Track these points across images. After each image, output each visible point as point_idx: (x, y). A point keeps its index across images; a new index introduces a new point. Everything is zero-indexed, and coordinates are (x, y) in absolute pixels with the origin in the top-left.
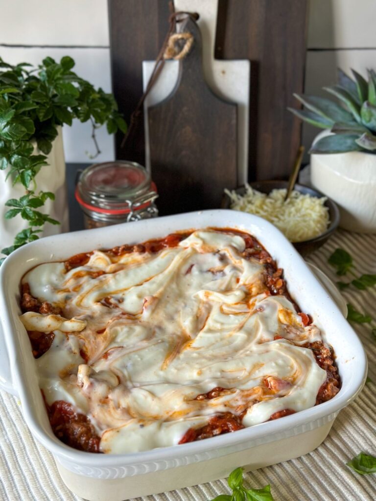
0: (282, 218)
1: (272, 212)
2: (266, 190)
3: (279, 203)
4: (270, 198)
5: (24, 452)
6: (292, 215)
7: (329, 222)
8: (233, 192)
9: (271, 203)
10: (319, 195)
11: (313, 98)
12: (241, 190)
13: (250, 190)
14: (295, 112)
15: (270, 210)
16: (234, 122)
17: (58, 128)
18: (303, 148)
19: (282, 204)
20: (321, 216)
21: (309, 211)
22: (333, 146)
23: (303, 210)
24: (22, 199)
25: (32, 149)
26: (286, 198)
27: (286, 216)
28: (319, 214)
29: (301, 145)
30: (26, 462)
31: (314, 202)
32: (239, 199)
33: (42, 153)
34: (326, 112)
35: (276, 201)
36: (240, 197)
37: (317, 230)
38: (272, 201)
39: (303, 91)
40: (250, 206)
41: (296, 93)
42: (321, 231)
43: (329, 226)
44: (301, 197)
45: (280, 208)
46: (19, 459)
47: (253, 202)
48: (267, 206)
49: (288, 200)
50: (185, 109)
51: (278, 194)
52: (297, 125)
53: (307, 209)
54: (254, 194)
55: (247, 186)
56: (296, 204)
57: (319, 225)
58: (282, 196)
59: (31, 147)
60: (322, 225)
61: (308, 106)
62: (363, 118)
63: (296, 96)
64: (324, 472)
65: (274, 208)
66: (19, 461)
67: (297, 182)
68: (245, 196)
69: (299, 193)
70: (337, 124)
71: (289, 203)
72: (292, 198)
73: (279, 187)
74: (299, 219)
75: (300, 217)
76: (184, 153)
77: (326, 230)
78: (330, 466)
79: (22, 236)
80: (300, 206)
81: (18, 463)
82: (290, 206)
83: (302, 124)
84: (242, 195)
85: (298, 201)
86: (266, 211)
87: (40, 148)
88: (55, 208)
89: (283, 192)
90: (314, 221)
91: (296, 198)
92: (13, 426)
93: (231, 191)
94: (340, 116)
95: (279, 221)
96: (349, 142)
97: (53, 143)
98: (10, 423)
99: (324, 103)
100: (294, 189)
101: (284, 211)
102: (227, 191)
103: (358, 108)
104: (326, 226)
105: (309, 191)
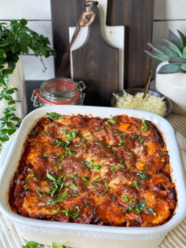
1: (137, 105)
2: (133, 93)
3: (140, 101)
4: (135, 98)
5: (11, 237)
6: (147, 106)
7: (166, 109)
8: (117, 94)
9: (136, 100)
10: (161, 95)
11: (157, 45)
12: (120, 93)
13: (125, 94)
14: (148, 53)
16: (116, 58)
18: (151, 71)
19: (142, 101)
20: (162, 106)
21: (156, 104)
22: (169, 70)
23: (153, 104)
27: (144, 107)
29: (150, 69)
30: (13, 243)
31: (158, 99)
32: (120, 98)
34: (164, 52)
35: (139, 99)
37: (161, 113)
40: (125, 102)
42: (163, 114)
43: (167, 111)
44: (152, 97)
45: (141, 103)
46: (9, 241)
47: (127, 100)
48: (135, 102)
49: (145, 98)
51: (140, 95)
52: (148, 60)
54: (127, 95)
55: (124, 91)
56: (149, 101)
58: (142, 96)
60: (163, 111)
61: (154, 49)
62: (184, 55)
63: (149, 44)
64: (174, 245)
65: (138, 103)
66: (9, 242)
67: (149, 89)
68: (123, 96)
69: (150, 95)
70: (171, 58)
71: (145, 100)
72: (147, 97)
73: (140, 92)
74: (151, 108)
75: (151, 107)
76: (91, 74)
77: (165, 114)
78: (176, 242)
80: (151, 102)
81: (8, 244)
82: (146, 102)
83: (151, 58)
84: (121, 96)
85: (150, 99)
86: (134, 105)
89: (142, 94)
90: (159, 109)
91: (149, 97)
92: (5, 223)
93: (115, 93)
94: (172, 55)
96: (177, 67)
98: (3, 221)
99: (163, 48)
100: (147, 92)
101: (143, 104)
104: (165, 111)
105: (156, 93)
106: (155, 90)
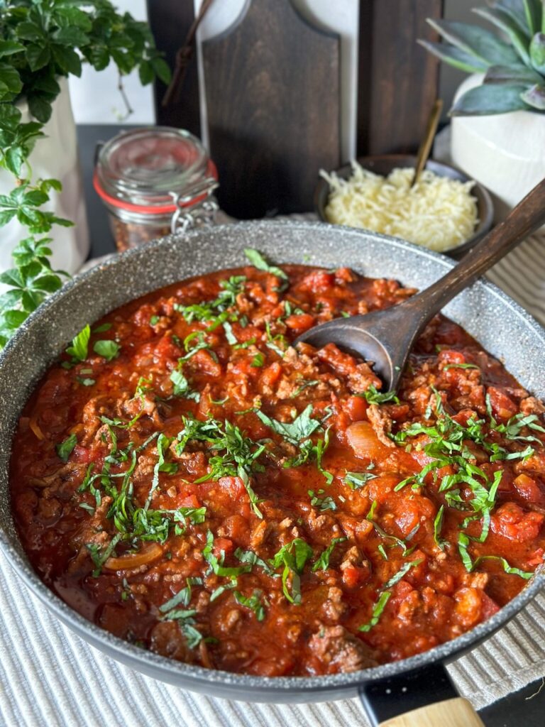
0: (406, 215)
1: (391, 206)
2: (383, 171)
3: (401, 192)
4: (389, 183)
6: (421, 210)
7: (477, 222)
8: (334, 174)
9: (390, 192)
10: (464, 178)
11: (457, 26)
12: (344, 171)
13: (358, 170)
14: (429, 47)
15: (388, 203)
16: (334, 64)
17: (61, 81)
18: (440, 103)
19: (407, 192)
20: (465, 212)
21: (447, 204)
22: (485, 103)
23: (438, 202)
24: (14, 193)
25: (19, 116)
26: (413, 183)
27: (412, 213)
28: (461, 209)
29: (437, 97)
31: (455, 189)
32: (342, 185)
33: (35, 120)
34: (476, 47)
35: (397, 187)
36: (343, 182)
37: (459, 234)
38: (392, 188)
39: (442, 15)
40: (357, 196)
41: (431, 17)
42: (465, 235)
43: (476, 227)
44: (436, 181)
45: (404, 198)
47: (363, 189)
48: (384, 196)
49: (416, 187)
50: (259, 43)
51: (401, 176)
52: (431, 67)
53: (444, 200)
54: (365, 176)
55: (355, 164)
56: (428, 192)
57: (461, 227)
58: (407, 179)
59: (16, 113)
60: (466, 225)
61: (448, 38)
62: (533, 58)
63: (430, 21)
65: (395, 199)
67: (431, 156)
68: (351, 179)
69: (432, 175)
70: (493, 70)
71: (417, 192)
72: (421, 183)
73: (402, 165)
74: (431, 217)
75: (432, 214)
76: (259, 113)
77: (471, 235)
80: (433, 196)
82: (419, 195)
83: (440, 64)
84: (347, 179)
85: (431, 187)
86: (382, 205)
87: (32, 112)
88: (63, 202)
89: (409, 172)
90: (454, 220)
91: (429, 182)
93: (329, 173)
94: (499, 55)
95: (401, 221)
96: (511, 95)
97: (54, 105)
99: (475, 33)
100: (425, 168)
101: (409, 203)
102: (323, 173)
103: (526, 42)
104: (472, 228)
105: (449, 171)
106: (447, 161)
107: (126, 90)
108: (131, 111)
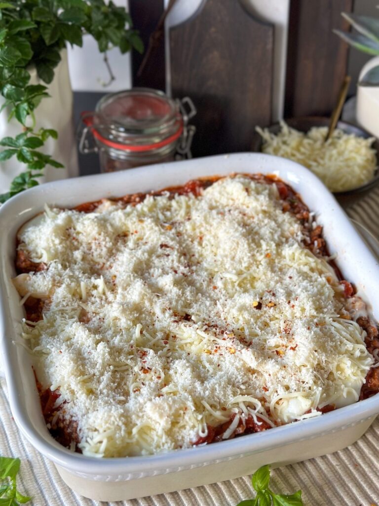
0: (321, 162)
1: (310, 155)
2: (304, 128)
3: (318, 144)
4: (308, 138)
5: (17, 436)
6: (333, 158)
7: (376, 168)
8: (266, 130)
9: (309, 144)
10: (366, 135)
11: (364, 19)
12: (275, 128)
13: (285, 128)
14: (342, 35)
15: (307, 152)
16: (269, 46)
17: (62, 53)
18: (349, 79)
19: (323, 145)
20: (367, 160)
21: (353, 155)
23: (346, 153)
24: (18, 137)
25: (29, 77)
26: (326, 138)
27: (326, 160)
28: (365, 158)
29: (346, 74)
30: (19, 448)
31: (360, 143)
32: (272, 139)
33: (42, 83)
35: (315, 141)
36: (273, 136)
37: (363, 177)
38: (310, 141)
39: (352, 10)
40: (284, 147)
41: (344, 11)
42: (367, 178)
43: (376, 172)
44: (345, 137)
45: (320, 149)
46: (11, 444)
47: (288, 142)
48: (304, 147)
49: (330, 141)
50: (213, 30)
51: (318, 132)
52: (342, 51)
53: (351, 151)
54: (290, 133)
55: (282, 123)
56: (338, 145)
57: (365, 172)
58: (323, 135)
59: (27, 75)
60: (368, 171)
61: (358, 28)
63: (345, 15)
65: (313, 150)
66: (11, 446)
67: (340, 119)
68: (280, 134)
69: (342, 132)
71: (330, 145)
72: (333, 138)
73: (319, 125)
74: (342, 164)
75: (342, 161)
76: (210, 83)
77: (372, 177)
79: (20, 181)
80: (342, 148)
81: (10, 449)
82: (332, 147)
83: (349, 49)
84: (276, 134)
85: (341, 142)
86: (303, 154)
87: (40, 76)
88: (61, 148)
89: (324, 130)
90: (359, 166)
91: (339, 138)
92: (6, 403)
93: (263, 128)
95: (318, 166)
97: (56, 70)
98: (3, 401)
100: (336, 127)
101: (324, 154)
102: (258, 129)
104: (372, 173)
105: (355, 130)
106: (354, 123)
107: (110, 61)
108: (113, 78)
